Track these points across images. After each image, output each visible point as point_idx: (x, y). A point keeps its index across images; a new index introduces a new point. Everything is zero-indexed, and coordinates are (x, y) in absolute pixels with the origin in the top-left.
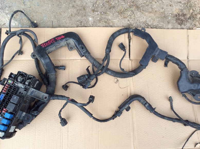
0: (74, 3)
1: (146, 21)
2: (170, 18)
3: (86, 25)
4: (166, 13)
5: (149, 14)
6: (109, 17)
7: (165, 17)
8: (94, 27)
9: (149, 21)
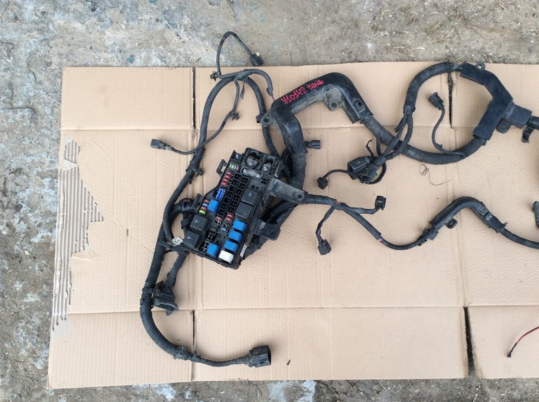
0: (334, 15)
1: (483, 48)
2: (532, 42)
3: (360, 58)
4: (524, 31)
5: (490, 34)
6: (408, 42)
7: (523, 39)
8: (378, 61)
9: (489, 48)
